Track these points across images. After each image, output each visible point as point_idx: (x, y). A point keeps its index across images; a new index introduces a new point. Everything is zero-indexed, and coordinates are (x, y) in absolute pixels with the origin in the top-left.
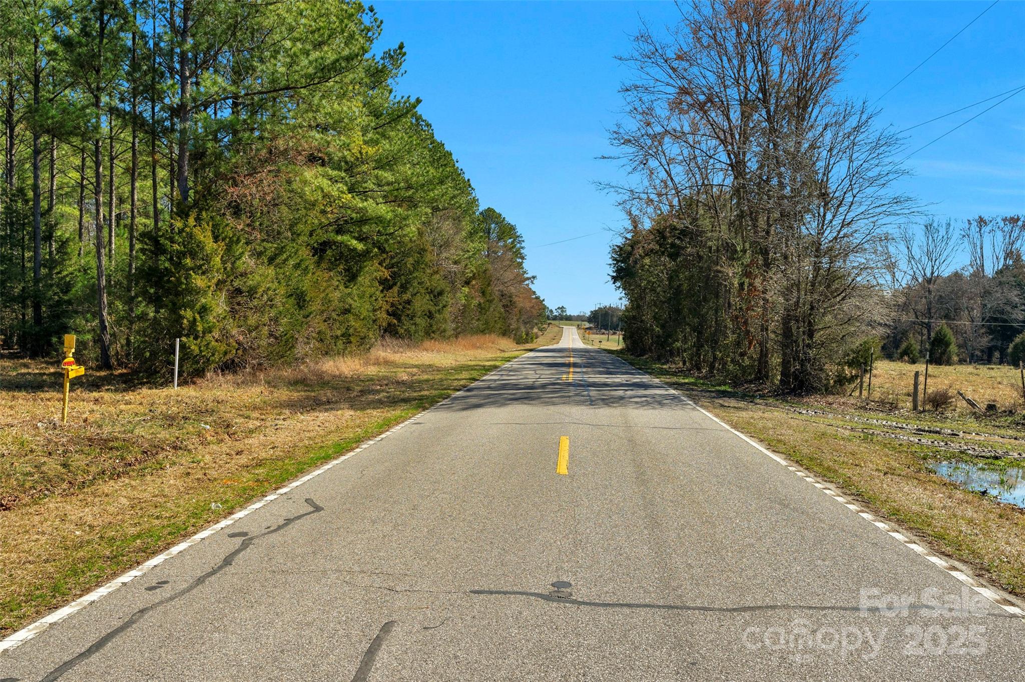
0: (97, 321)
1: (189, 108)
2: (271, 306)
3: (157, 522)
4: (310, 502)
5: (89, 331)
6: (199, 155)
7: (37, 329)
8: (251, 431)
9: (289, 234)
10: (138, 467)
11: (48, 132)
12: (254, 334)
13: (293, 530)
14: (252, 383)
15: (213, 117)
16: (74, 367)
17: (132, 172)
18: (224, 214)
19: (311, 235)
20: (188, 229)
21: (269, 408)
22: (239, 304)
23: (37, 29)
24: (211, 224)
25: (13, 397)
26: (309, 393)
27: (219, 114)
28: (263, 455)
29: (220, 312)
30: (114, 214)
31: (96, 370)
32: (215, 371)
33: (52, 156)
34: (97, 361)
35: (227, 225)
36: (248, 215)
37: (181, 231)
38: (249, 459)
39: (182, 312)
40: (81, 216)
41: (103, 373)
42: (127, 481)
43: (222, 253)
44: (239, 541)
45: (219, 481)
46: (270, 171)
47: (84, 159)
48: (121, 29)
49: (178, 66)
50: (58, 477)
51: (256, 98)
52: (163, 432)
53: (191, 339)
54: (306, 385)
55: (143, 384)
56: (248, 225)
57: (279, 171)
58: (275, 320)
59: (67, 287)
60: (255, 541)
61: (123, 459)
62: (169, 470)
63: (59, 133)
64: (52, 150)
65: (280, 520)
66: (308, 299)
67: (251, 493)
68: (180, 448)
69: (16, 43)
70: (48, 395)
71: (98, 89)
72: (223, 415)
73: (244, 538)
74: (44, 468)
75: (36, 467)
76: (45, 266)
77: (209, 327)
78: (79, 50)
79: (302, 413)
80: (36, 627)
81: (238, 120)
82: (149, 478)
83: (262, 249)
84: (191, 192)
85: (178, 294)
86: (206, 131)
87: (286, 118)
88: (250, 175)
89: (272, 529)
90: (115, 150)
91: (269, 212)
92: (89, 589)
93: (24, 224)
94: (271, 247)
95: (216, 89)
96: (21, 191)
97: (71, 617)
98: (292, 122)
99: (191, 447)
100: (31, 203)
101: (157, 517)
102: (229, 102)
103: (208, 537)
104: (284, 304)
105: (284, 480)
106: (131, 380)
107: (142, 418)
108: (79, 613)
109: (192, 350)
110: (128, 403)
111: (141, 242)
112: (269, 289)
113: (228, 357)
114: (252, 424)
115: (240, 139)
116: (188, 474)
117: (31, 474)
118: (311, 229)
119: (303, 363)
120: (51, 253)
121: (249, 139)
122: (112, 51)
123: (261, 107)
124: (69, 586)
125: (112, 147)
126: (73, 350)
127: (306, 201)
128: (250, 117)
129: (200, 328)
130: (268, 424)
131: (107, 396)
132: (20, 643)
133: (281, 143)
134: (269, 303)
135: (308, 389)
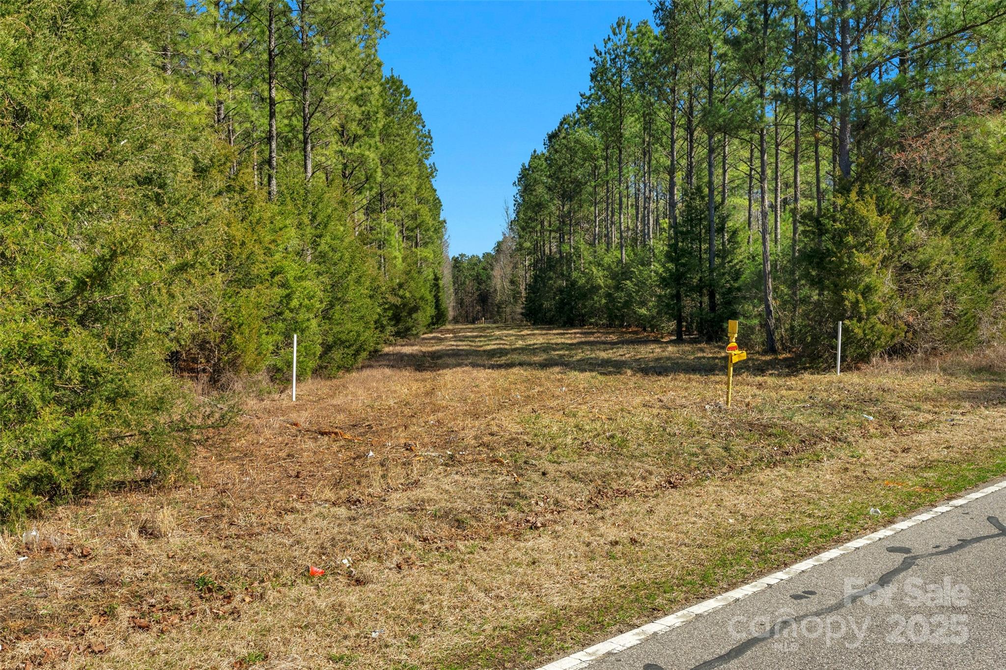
0: (763, 306)
1: (850, 77)
2: (947, 282)
3: (808, 521)
4: (994, 521)
5: (755, 317)
6: (862, 125)
7: (712, 315)
8: (922, 426)
9: (969, 197)
10: (795, 456)
11: (719, 130)
12: (926, 314)
13: (970, 554)
14: (925, 369)
15: (878, 82)
16: (737, 352)
17: (794, 156)
18: (890, 184)
19: (997, 194)
20: (850, 205)
21: (944, 399)
22: (908, 281)
23: (711, 37)
24: (874, 196)
25: (689, 379)
26: (997, 383)
27: (885, 77)
28: (935, 455)
29: (886, 291)
30: (779, 200)
31: (762, 355)
32: (881, 357)
33: (724, 153)
34: (764, 345)
35: (893, 195)
36: (918, 181)
37: (843, 207)
38: (916, 459)
39: (844, 294)
40: (750, 205)
41: (768, 358)
42: (783, 470)
43: (887, 227)
44: (899, 558)
45: (880, 482)
46: (943, 128)
47: (752, 151)
48: (784, 15)
49: (839, 37)
50: (720, 460)
51: (926, 50)
52: (822, 421)
53: (855, 321)
54: (992, 374)
55: (805, 369)
56: (918, 193)
57: (955, 126)
58: (953, 298)
59: (737, 275)
60: (919, 561)
61: (780, 447)
62: (826, 464)
63: (729, 129)
64: (725, 147)
65: (952, 540)
66: (993, 270)
67: (918, 500)
68: (840, 440)
69: (694, 55)
70: (717, 378)
71: (763, 79)
72: (888, 405)
73: (906, 556)
74: (708, 450)
75: (701, 448)
76: (718, 256)
77: (874, 308)
78: (745, 47)
79: (986, 408)
80: (684, 616)
81: (905, 79)
82: (804, 469)
83: (935, 218)
84: (853, 167)
85: (839, 274)
86: (869, 98)
87: (964, 64)
88: (920, 136)
89: (941, 549)
90: (779, 136)
91: (942, 175)
92: (735, 584)
93: (701, 219)
94: (946, 215)
95: (879, 50)
96: (699, 189)
97: (716, 612)
98: (970, 67)
99: (851, 439)
100: (706, 199)
101: (810, 516)
102: (896, 61)
103: (863, 547)
104: (962, 279)
105: (959, 489)
106: (795, 365)
107: (802, 405)
108: (724, 608)
109: (855, 334)
110: (790, 389)
111: (803, 224)
112: (943, 262)
113: (896, 341)
114: (922, 418)
115: (908, 99)
116: (846, 469)
117: (695, 455)
118: (997, 188)
119: (989, 347)
120: (723, 244)
121: (917, 97)
122: (775, 39)
123: (931, 58)
124: (717, 577)
125: (777, 134)
126: (736, 336)
127: (990, 156)
128: (919, 72)
129: (863, 310)
130: (943, 418)
131: (770, 380)
132: (668, 629)
133: (956, 94)
134: (944, 278)
135: (995, 377)
